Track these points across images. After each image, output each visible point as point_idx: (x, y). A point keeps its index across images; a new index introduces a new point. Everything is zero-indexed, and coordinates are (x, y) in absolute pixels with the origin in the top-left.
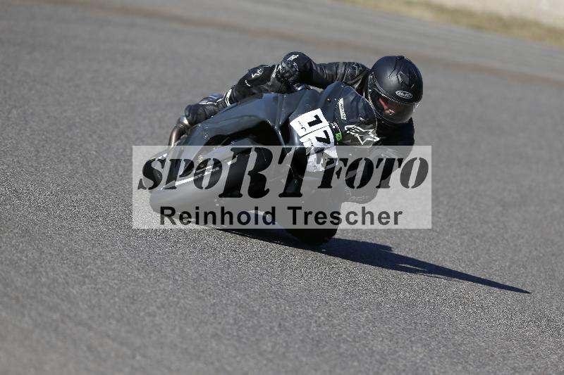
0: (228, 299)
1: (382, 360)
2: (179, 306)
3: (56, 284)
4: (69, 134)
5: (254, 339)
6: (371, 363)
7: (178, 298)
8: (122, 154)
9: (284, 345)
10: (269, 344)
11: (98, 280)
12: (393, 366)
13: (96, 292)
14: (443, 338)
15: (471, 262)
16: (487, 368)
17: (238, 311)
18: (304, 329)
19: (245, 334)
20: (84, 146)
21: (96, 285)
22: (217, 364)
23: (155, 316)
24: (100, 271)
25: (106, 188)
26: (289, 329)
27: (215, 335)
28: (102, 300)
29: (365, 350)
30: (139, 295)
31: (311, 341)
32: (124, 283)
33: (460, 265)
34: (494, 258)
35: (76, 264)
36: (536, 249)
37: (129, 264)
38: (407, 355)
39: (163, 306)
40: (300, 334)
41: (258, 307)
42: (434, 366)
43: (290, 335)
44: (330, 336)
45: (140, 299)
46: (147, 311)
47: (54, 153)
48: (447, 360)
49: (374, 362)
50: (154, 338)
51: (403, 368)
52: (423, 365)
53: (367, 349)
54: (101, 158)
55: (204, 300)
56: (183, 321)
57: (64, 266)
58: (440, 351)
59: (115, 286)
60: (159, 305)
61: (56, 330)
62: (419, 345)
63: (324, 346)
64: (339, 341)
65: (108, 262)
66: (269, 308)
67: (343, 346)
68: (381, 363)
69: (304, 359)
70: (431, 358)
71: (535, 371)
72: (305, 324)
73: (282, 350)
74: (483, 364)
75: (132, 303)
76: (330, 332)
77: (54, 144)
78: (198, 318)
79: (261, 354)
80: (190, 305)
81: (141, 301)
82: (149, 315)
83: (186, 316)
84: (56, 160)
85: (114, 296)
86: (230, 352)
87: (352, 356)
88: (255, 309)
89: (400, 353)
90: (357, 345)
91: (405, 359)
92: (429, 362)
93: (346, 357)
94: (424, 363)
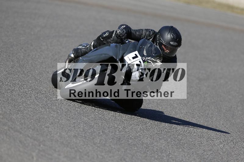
0: (80, 121)
1: (147, 147)
2: (59, 123)
3: (6, 114)
4: (11, 49)
5: (92, 138)
6: (142, 148)
7: (59, 120)
8: (34, 58)
9: (105, 140)
10: (98, 140)
11: (24, 112)
12: (152, 149)
13: (23, 117)
14: (173, 137)
15: (185, 104)
16: (193, 150)
17: (85, 125)
18: (113, 133)
19: (88, 135)
20: (18, 54)
21: (23, 114)
22: (76, 149)
23: (49, 128)
24: (25, 108)
25: (27, 72)
26: (107, 133)
27: (75, 136)
28: (26, 121)
29: (140, 143)
30: (42, 119)
31: (116, 138)
32: (35, 113)
33: (181, 106)
34: (195, 103)
35: (15, 105)
36: (213, 99)
37: (37, 105)
38: (158, 144)
39: (52, 123)
40: (112, 136)
41: (93, 124)
42: (170, 149)
43: (107, 136)
44: (124, 136)
45: (42, 120)
46: (45, 125)
47: (5, 57)
48: (175, 147)
49: (143, 148)
50: (48, 137)
51: (156, 150)
52: (165, 149)
53: (140, 142)
54: (25, 60)
55: (70, 120)
56: (61, 130)
57: (9, 106)
58: (172, 143)
59: (31, 115)
60: (50, 123)
61: (6, 134)
62: (163, 140)
63: (122, 141)
64: (129, 138)
65: (28, 105)
66: (98, 124)
67: (130, 141)
68: (147, 148)
69: (113, 146)
70: (168, 146)
71: (213, 151)
72: (114, 131)
73: (104, 142)
74: (191, 149)
75: (39, 122)
76: (125, 134)
77: (5, 53)
78: (67, 129)
79: (95, 144)
80: (64, 123)
81: (43, 121)
82: (46, 127)
83: (62, 128)
84: (6, 60)
85: (31, 119)
86: (81, 143)
87: (134, 145)
88: (92, 125)
89: (155, 144)
90: (136, 140)
91: (157, 146)
92: (167, 148)
93: (132, 146)
94: (165, 148)
